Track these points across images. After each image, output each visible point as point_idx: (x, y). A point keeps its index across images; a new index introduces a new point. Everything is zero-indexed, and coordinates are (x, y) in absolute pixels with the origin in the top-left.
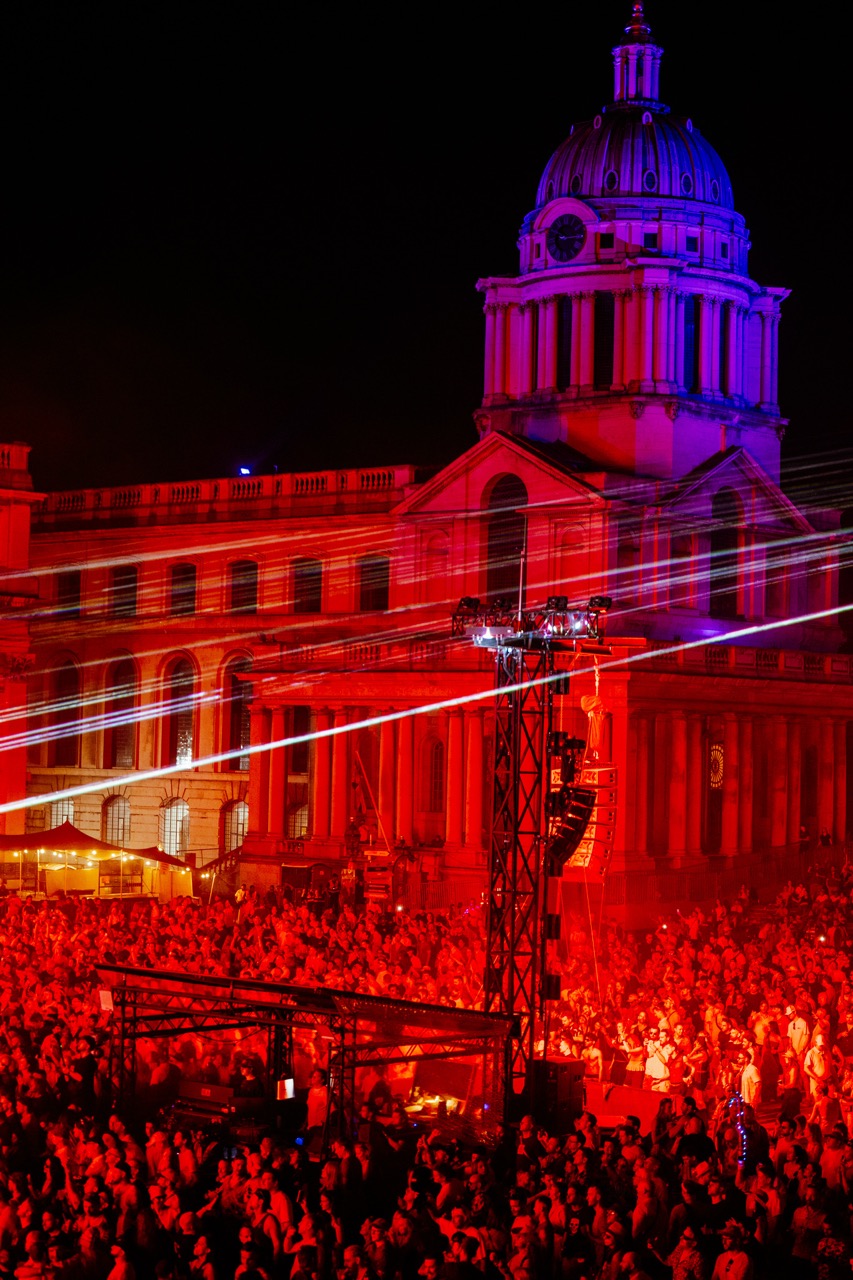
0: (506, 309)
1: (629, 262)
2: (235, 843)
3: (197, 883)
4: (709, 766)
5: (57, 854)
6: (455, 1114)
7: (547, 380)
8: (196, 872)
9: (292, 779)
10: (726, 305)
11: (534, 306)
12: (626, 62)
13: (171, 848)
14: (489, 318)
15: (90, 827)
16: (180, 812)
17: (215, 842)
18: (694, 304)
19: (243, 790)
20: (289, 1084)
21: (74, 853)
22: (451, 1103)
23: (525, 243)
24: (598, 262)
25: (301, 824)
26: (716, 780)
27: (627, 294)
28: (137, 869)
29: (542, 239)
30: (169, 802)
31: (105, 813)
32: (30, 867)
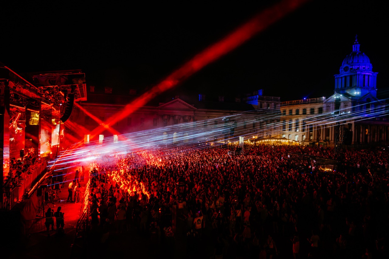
0: (338, 78)
1: (355, 71)
2: (304, 140)
3: (299, 144)
4: (366, 132)
5: (283, 140)
6: (331, 171)
7: (343, 86)
8: (299, 143)
9: (310, 133)
10: (369, 76)
11: (342, 78)
12: (354, 47)
13: (296, 140)
14: (336, 80)
15: (287, 138)
16: (297, 136)
17: (301, 139)
18: (364, 75)
19: (305, 134)
20: (310, 166)
21: (285, 140)
22: (330, 170)
23: (340, 70)
24: (350, 71)
25: (312, 138)
26: (367, 133)
27: (354, 75)
28: (292, 142)
29: (343, 69)
30: (296, 135)
31: (289, 136)
32: (280, 142)
